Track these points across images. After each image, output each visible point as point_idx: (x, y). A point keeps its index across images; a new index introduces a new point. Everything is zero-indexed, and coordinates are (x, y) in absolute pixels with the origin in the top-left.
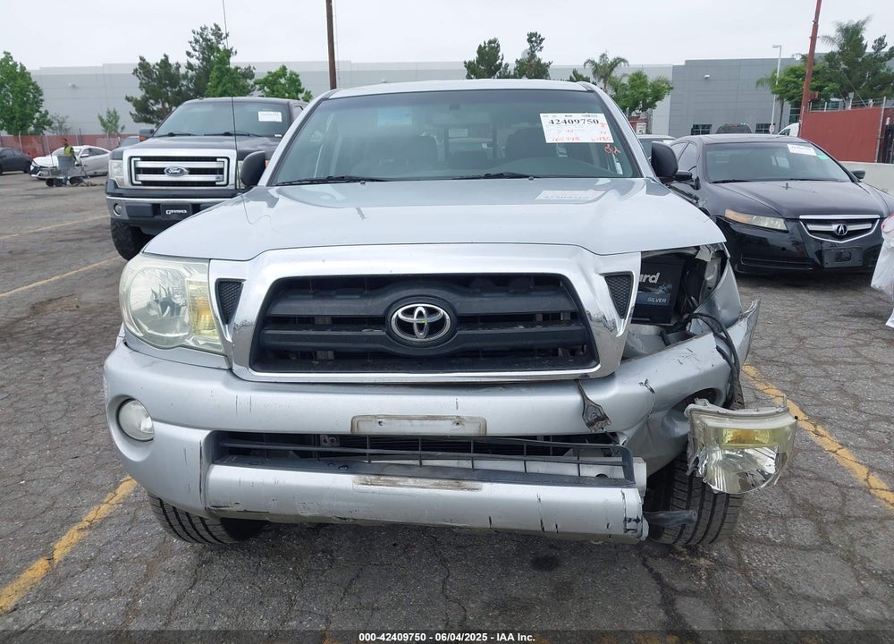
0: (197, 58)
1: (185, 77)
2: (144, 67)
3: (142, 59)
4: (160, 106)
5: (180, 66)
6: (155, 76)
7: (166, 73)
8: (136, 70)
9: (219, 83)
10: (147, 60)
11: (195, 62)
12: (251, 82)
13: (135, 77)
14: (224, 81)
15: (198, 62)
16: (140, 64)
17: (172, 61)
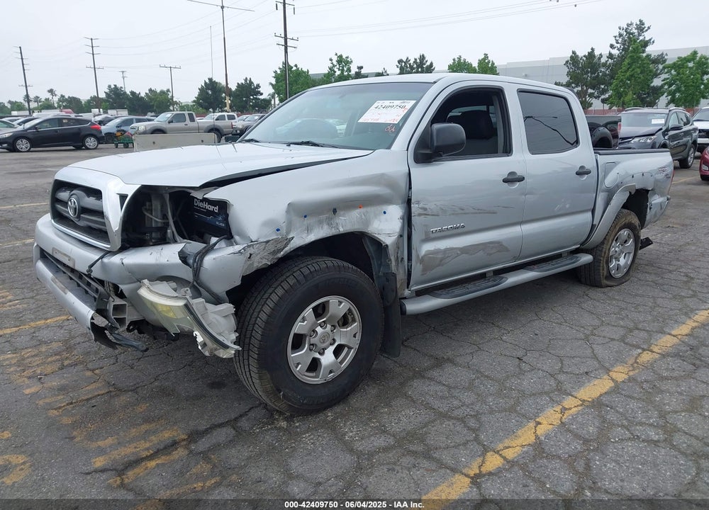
0: (618, 49)
1: (604, 65)
2: (574, 58)
3: (574, 53)
4: (580, 89)
5: (602, 56)
6: (580, 66)
7: (590, 63)
8: (567, 62)
9: (628, 69)
10: (578, 53)
11: (615, 52)
12: (661, 67)
13: (565, 67)
14: (634, 67)
15: (618, 52)
16: (571, 57)
17: (597, 53)
